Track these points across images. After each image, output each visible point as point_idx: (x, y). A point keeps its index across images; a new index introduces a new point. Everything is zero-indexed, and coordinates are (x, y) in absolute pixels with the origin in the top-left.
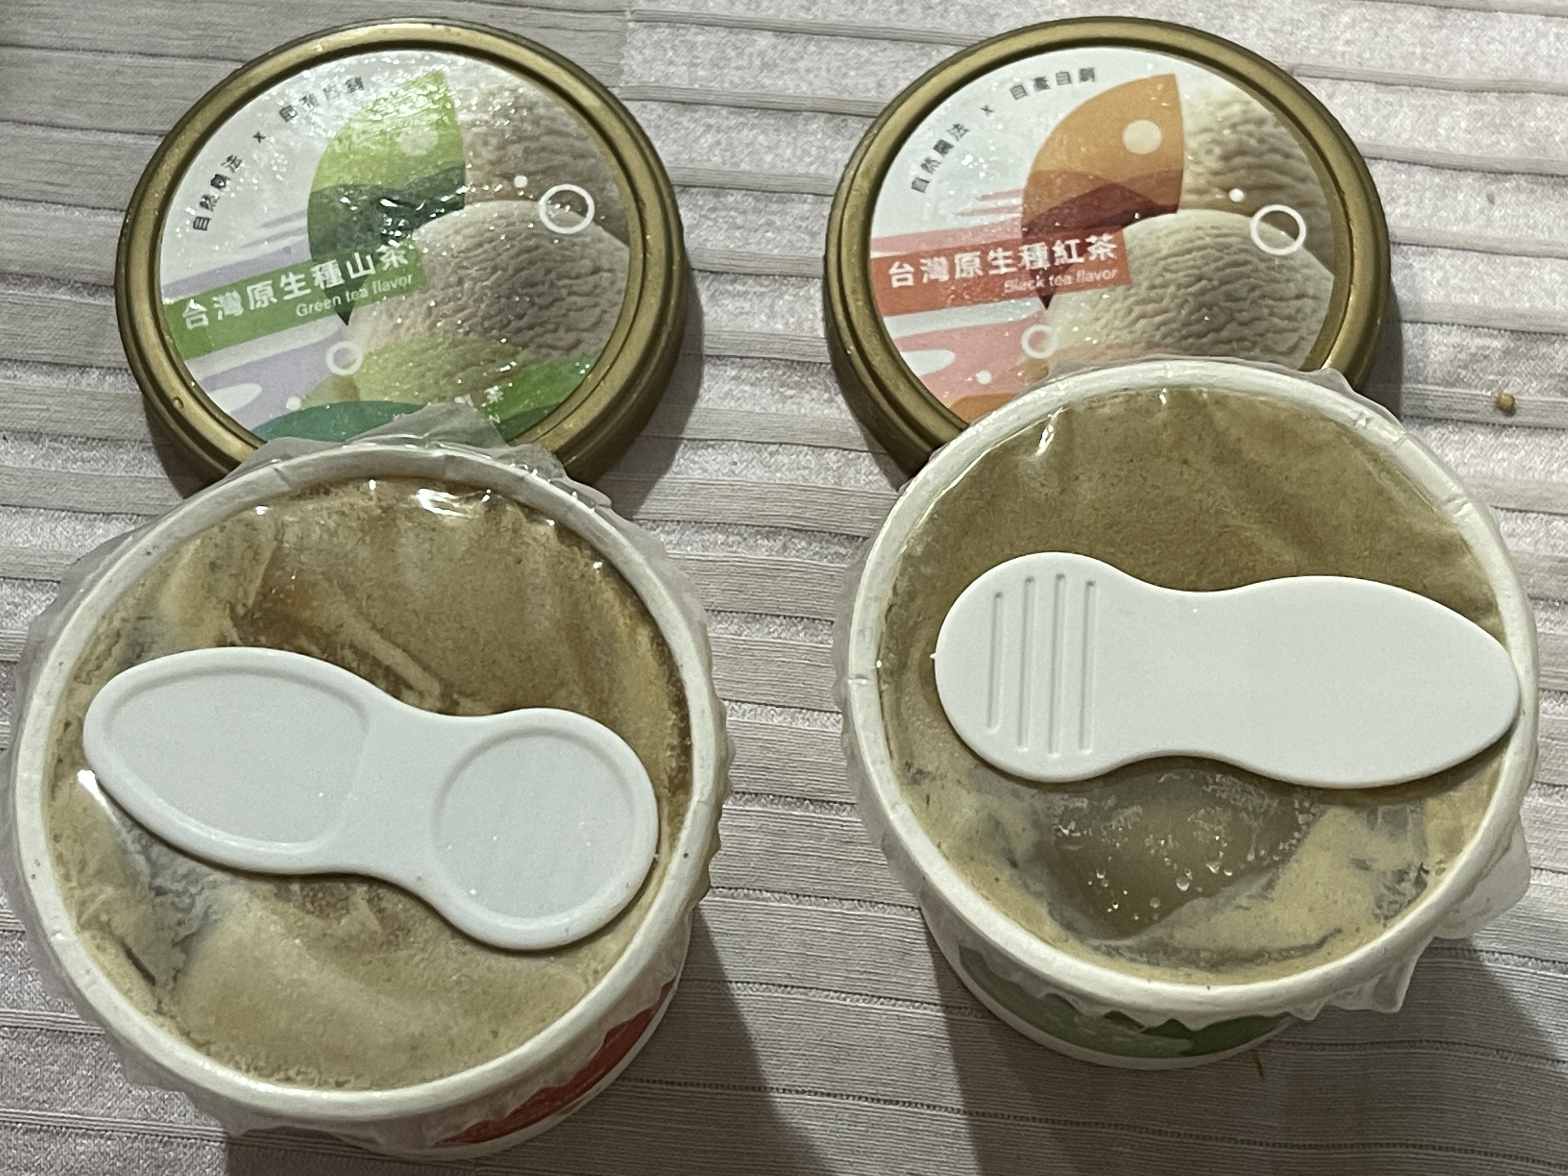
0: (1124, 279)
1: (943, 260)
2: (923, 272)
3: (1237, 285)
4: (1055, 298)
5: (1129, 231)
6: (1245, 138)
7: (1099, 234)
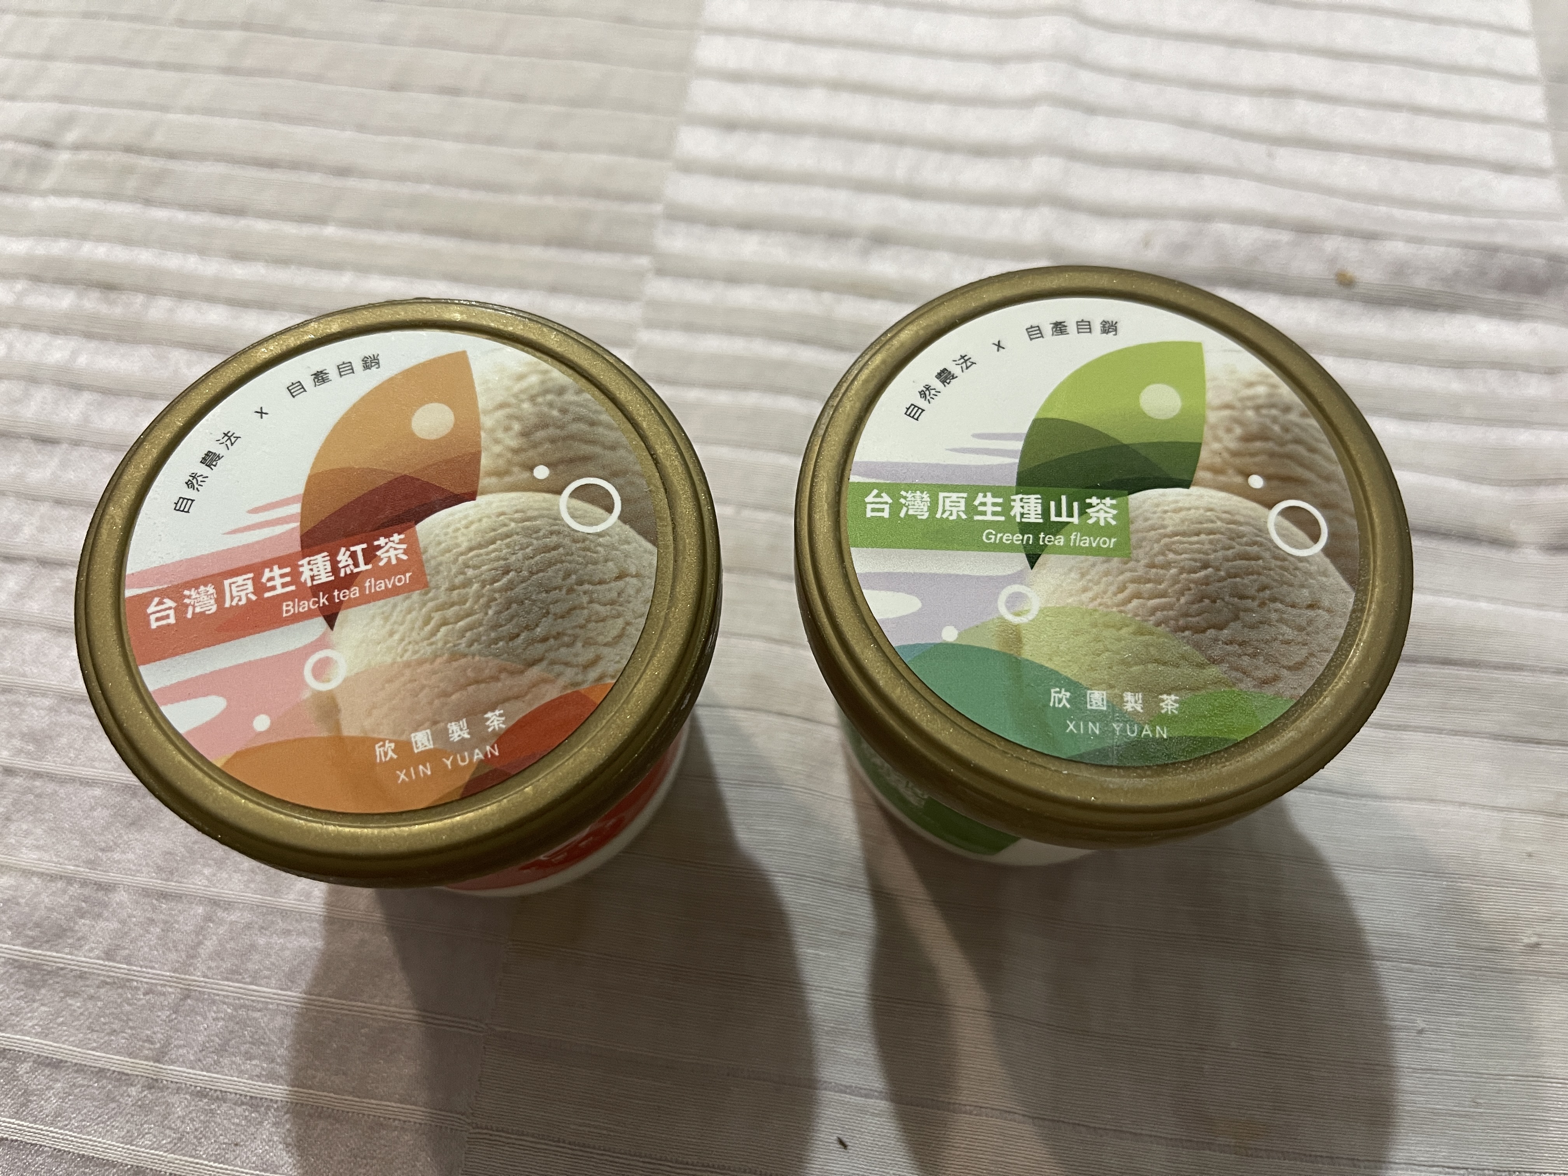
0: (420, 582)
1: (211, 589)
2: (187, 606)
3: (550, 572)
4: (340, 617)
5: (421, 527)
6: (545, 409)
7: (388, 536)
